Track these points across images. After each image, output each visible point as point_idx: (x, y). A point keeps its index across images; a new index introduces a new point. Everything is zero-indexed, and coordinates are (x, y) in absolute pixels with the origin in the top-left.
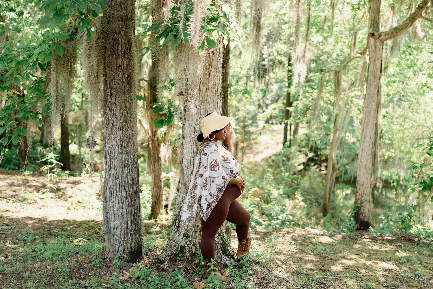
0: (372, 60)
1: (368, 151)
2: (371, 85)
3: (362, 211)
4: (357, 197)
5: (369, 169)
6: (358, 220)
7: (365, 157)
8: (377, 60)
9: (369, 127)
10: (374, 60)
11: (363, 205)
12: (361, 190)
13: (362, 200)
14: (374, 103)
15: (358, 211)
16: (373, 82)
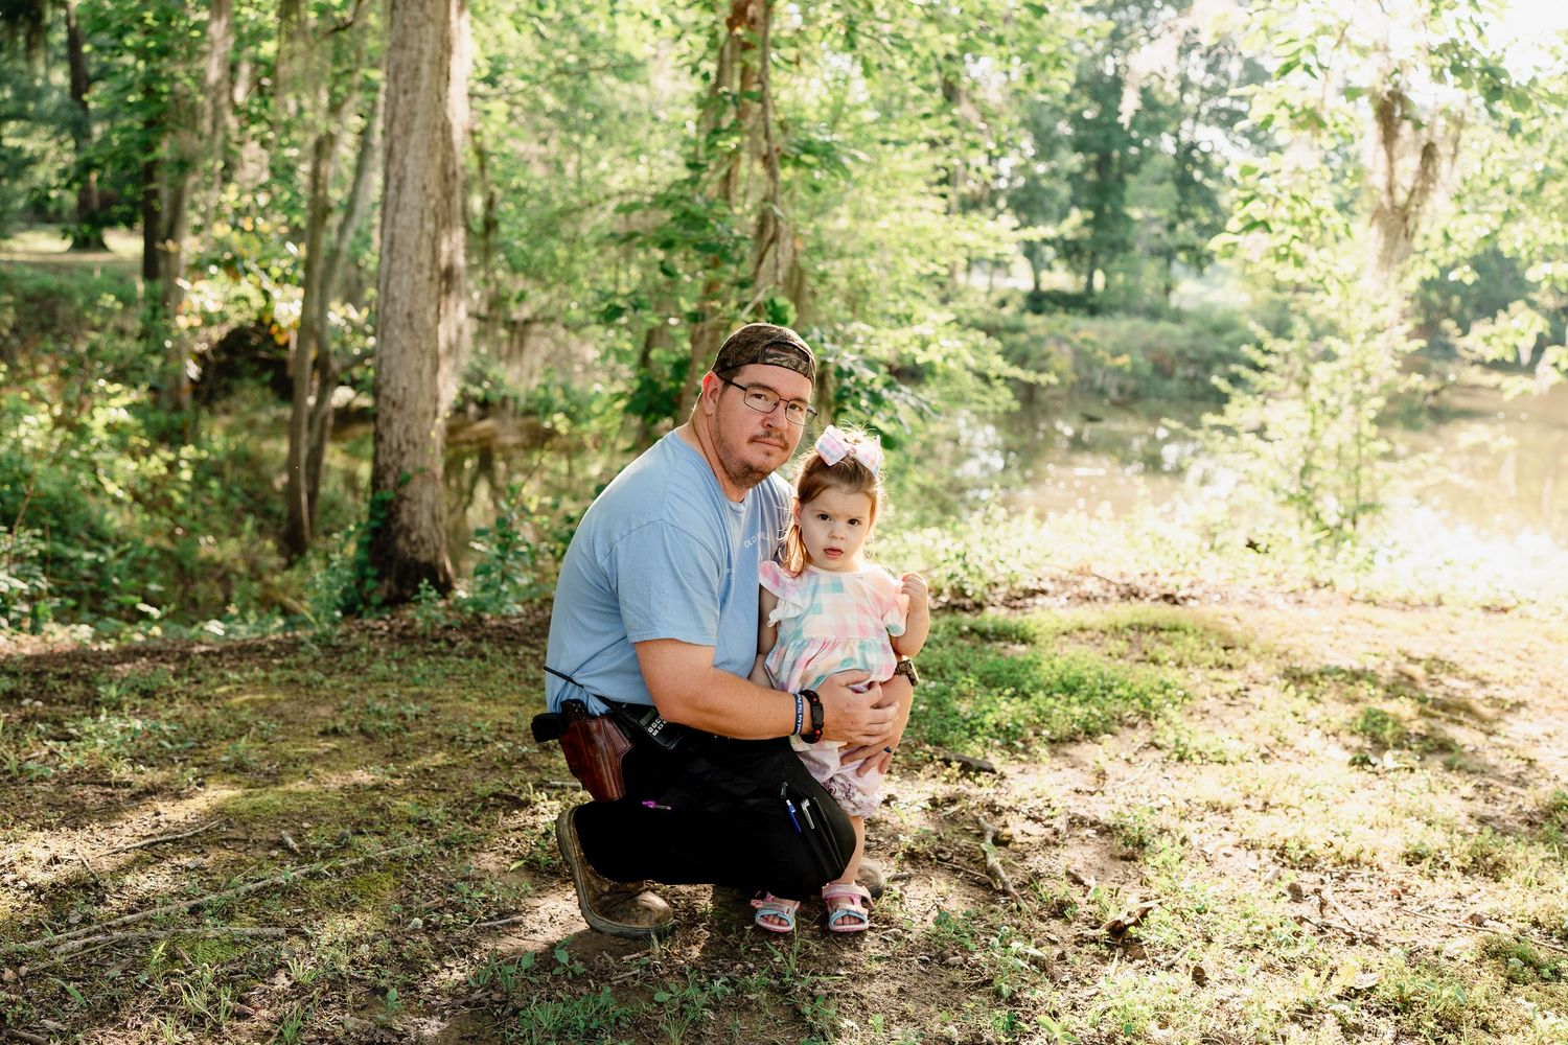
1: (418, 248)
3: (405, 518)
4: (381, 461)
6: (388, 559)
7: (405, 279)
9: (414, 138)
11: (408, 491)
12: (396, 426)
13: (400, 469)
14: (431, 28)
15: (385, 522)
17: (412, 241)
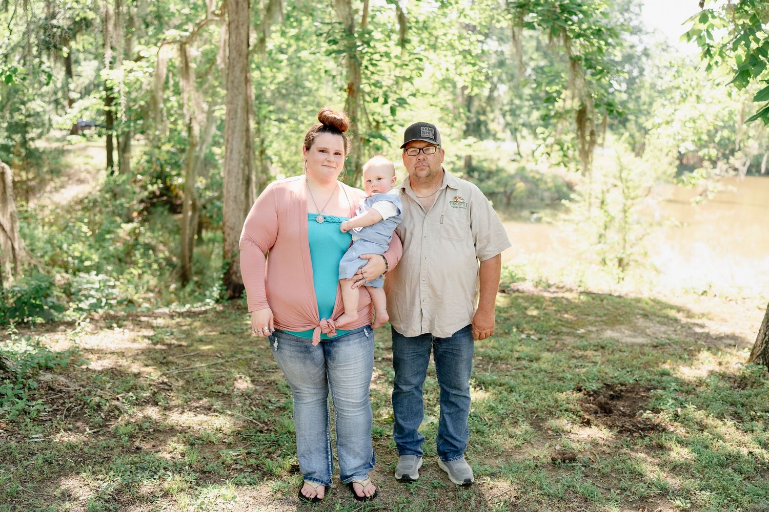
0: (233, 26)
1: (238, 173)
2: (234, 67)
3: (235, 268)
4: (226, 248)
5: (242, 202)
6: (230, 283)
7: (233, 184)
8: (240, 27)
9: (236, 135)
10: (237, 27)
11: (235, 259)
12: (231, 236)
13: (233, 251)
14: (240, 97)
15: (228, 270)
16: (237, 62)
17: (235, 170)
